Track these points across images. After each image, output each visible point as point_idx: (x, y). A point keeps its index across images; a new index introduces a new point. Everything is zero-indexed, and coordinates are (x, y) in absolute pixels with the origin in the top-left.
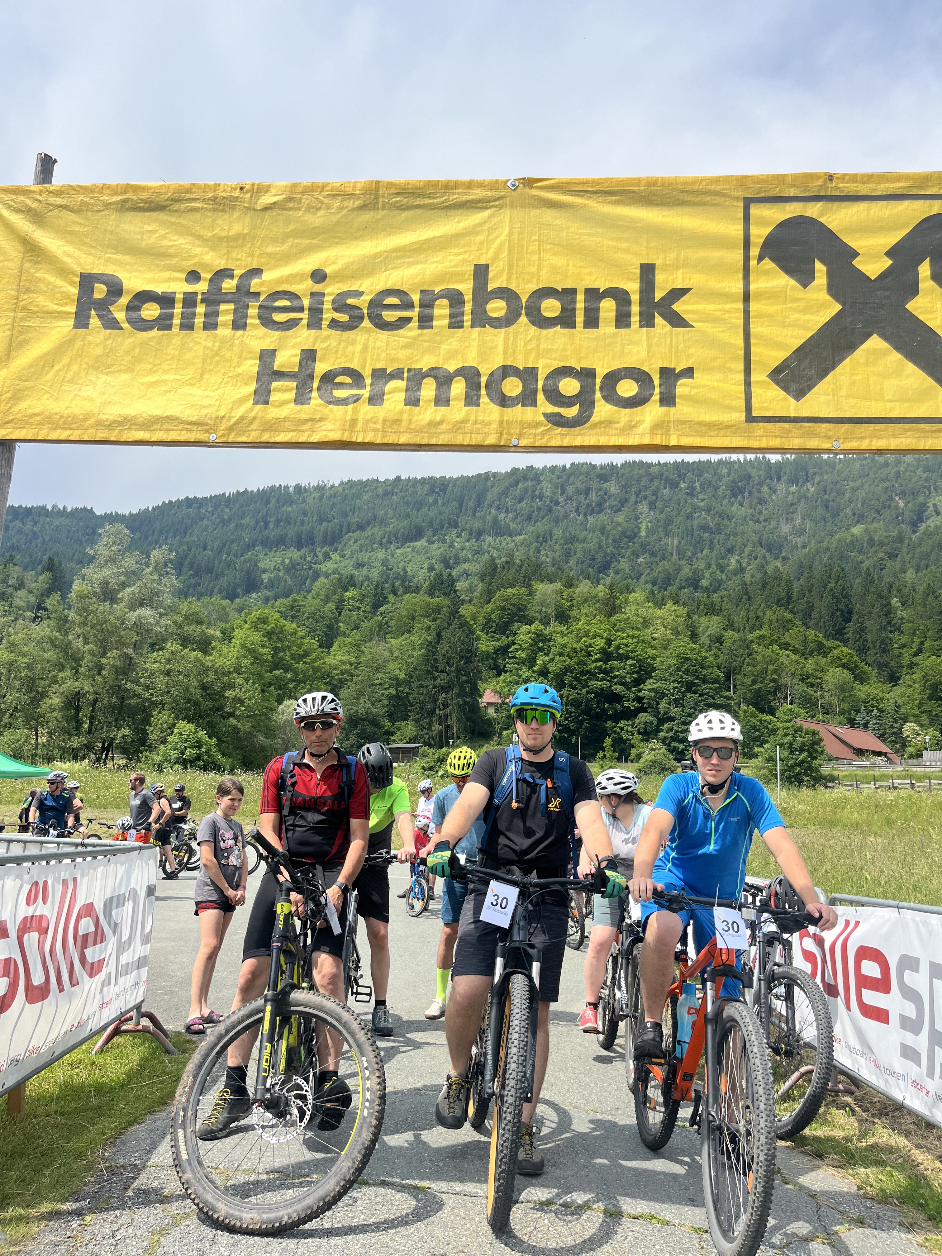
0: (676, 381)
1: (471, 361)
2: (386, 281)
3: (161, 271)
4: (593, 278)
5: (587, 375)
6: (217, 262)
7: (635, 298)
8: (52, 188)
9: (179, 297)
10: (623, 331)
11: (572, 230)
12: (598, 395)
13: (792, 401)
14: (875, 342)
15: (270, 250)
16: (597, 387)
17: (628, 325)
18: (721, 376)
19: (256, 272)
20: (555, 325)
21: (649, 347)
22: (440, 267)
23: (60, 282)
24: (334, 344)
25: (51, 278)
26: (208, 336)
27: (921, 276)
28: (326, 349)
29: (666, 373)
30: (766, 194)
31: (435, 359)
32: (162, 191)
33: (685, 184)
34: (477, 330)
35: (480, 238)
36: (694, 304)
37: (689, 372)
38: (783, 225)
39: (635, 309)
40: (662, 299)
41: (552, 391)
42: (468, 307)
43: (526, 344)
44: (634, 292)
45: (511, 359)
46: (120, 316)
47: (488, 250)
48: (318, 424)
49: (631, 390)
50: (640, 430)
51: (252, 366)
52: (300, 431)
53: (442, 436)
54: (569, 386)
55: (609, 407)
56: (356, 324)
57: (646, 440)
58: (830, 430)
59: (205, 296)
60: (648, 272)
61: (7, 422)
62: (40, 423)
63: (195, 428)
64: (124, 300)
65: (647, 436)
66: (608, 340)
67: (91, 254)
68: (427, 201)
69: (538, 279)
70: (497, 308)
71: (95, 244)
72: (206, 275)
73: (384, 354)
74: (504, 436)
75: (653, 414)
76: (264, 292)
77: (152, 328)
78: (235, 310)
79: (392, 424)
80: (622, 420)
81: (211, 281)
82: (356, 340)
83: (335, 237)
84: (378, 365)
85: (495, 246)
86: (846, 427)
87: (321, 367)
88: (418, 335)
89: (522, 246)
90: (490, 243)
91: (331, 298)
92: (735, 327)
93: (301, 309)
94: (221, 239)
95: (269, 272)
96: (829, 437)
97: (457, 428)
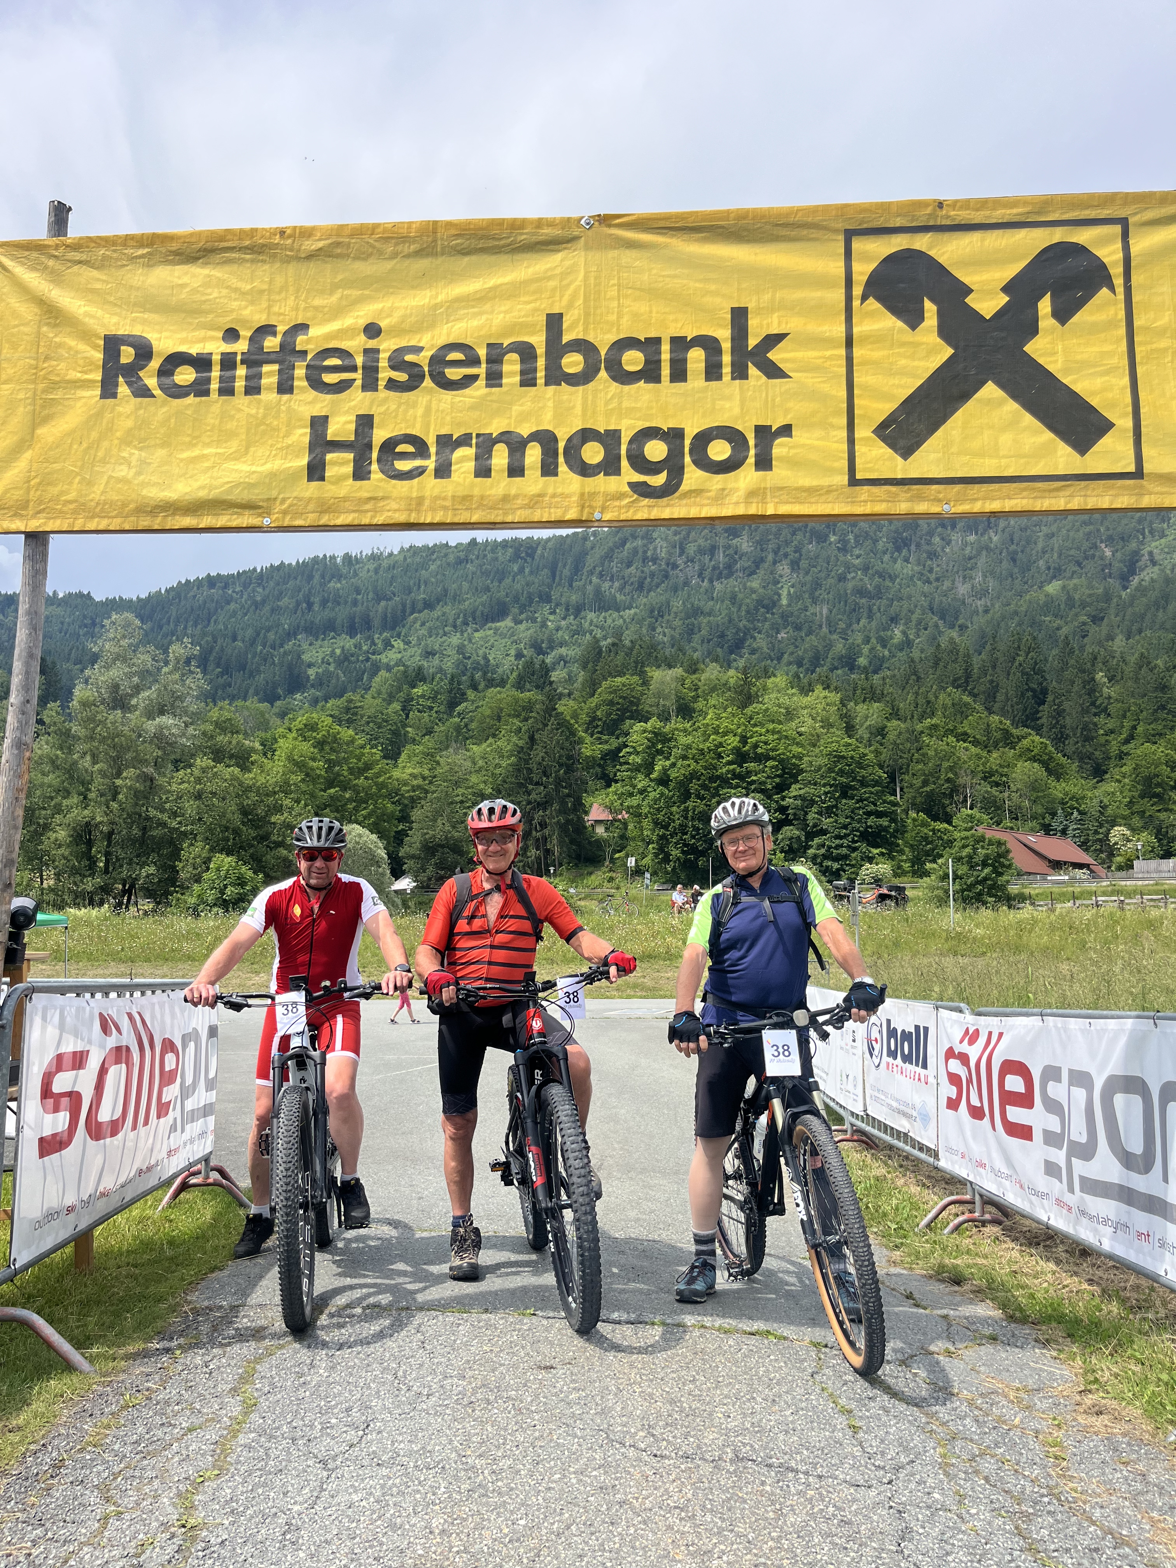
0: (773, 441)
1: (546, 424)
2: (448, 335)
3: (194, 330)
4: (679, 325)
5: (674, 436)
6: (256, 317)
7: (726, 346)
8: (68, 241)
9: (216, 358)
10: (714, 384)
11: (654, 272)
12: (687, 459)
13: (899, 458)
14: (990, 390)
15: (317, 302)
16: (687, 450)
17: (719, 377)
18: (822, 433)
19: (302, 328)
20: (639, 380)
21: (743, 402)
22: (508, 317)
23: (82, 347)
24: (393, 407)
25: (72, 342)
26: (251, 402)
28: (384, 413)
29: (761, 431)
31: (506, 421)
32: (193, 240)
33: (779, 215)
34: (552, 388)
35: (552, 284)
36: (792, 351)
37: (786, 430)
39: (727, 359)
40: (756, 346)
41: (637, 457)
42: (541, 363)
43: (607, 403)
44: (725, 340)
45: (591, 421)
46: (151, 382)
47: (561, 297)
48: (381, 504)
49: (724, 453)
50: (734, 499)
51: (302, 435)
52: (362, 511)
53: (518, 512)
54: (656, 450)
55: (700, 473)
56: (416, 383)
57: (741, 511)
58: (939, 492)
59: (245, 357)
60: (739, 316)
61: (39, 512)
62: (75, 512)
63: (247, 512)
64: (155, 364)
65: (742, 505)
66: (697, 396)
67: (115, 314)
68: (492, 243)
69: (618, 329)
70: (573, 363)
71: (119, 303)
72: (246, 333)
73: (449, 418)
74: (586, 511)
75: (748, 480)
76: (312, 350)
77: (187, 395)
78: (280, 371)
79: (463, 499)
80: (714, 488)
81: (251, 339)
82: (416, 402)
83: (389, 287)
84: (443, 431)
85: (570, 291)
86: (957, 488)
87: (380, 435)
88: (487, 394)
89: (599, 292)
90: (563, 289)
91: (388, 355)
92: (836, 376)
93: (354, 369)
94: (262, 292)
95: (316, 327)
96: (939, 501)
97: (534, 502)
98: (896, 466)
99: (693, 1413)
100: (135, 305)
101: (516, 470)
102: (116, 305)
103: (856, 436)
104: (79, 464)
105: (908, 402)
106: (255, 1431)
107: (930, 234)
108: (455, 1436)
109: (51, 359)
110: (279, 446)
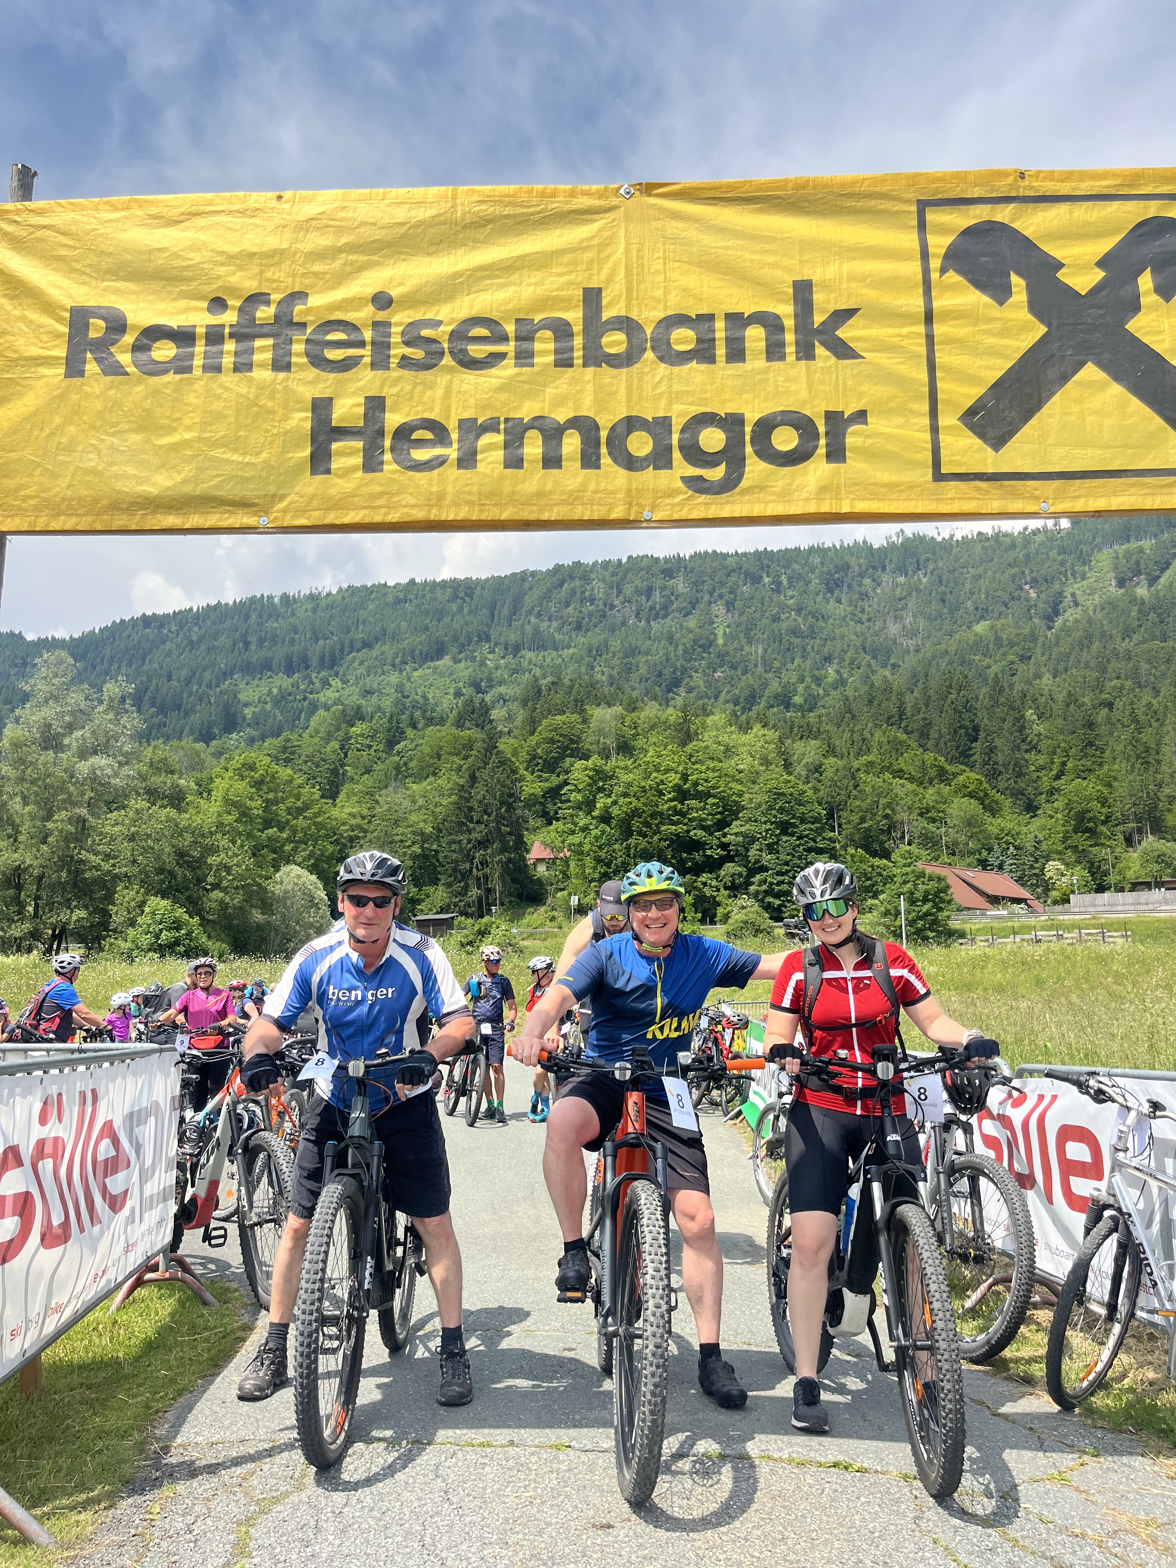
0: (846, 429)
1: (586, 409)
3: (175, 299)
4: (735, 300)
5: (732, 424)
6: (247, 285)
7: (789, 323)
8: (33, 206)
9: (200, 331)
10: (776, 365)
11: (704, 243)
12: (749, 449)
13: (990, 451)
15: (316, 268)
16: (748, 438)
17: (782, 357)
18: (901, 420)
19: (300, 296)
20: (690, 360)
21: (810, 384)
22: (539, 290)
23: (44, 319)
24: (408, 388)
25: (32, 315)
26: (240, 380)
27: (1142, 289)
28: (398, 395)
29: (833, 417)
30: (945, 196)
31: (539, 405)
32: (176, 204)
33: (843, 185)
34: (591, 370)
35: (589, 255)
36: (863, 328)
37: (861, 416)
39: (790, 337)
40: (823, 323)
41: (691, 447)
42: (578, 341)
44: (788, 316)
45: (637, 408)
46: (125, 358)
47: (600, 270)
48: (396, 499)
49: (788, 441)
50: (804, 495)
51: (302, 420)
52: (374, 508)
53: (556, 509)
54: (712, 439)
55: (763, 465)
56: (433, 362)
57: (812, 508)
58: (1037, 488)
59: (234, 330)
60: (803, 291)
62: (37, 509)
63: (240, 511)
64: (129, 339)
65: (814, 501)
66: (757, 377)
67: (84, 283)
68: (519, 210)
69: (664, 306)
70: (615, 342)
71: (88, 270)
72: (235, 303)
73: (472, 401)
74: (634, 509)
75: (819, 473)
76: (312, 322)
77: (166, 372)
78: (275, 346)
79: (489, 495)
80: (780, 483)
81: (241, 310)
82: (435, 382)
83: (401, 253)
84: (466, 415)
85: (609, 265)
86: (1056, 484)
87: (393, 420)
88: (517, 375)
89: (643, 265)
90: (602, 262)
91: (400, 329)
92: (915, 356)
93: (362, 344)
94: (252, 255)
95: (317, 296)
96: (1036, 498)
97: (573, 498)
100: (108, 272)
102: (85, 273)
104: (40, 452)
105: (995, 385)
109: (9, 333)
110: (275, 431)
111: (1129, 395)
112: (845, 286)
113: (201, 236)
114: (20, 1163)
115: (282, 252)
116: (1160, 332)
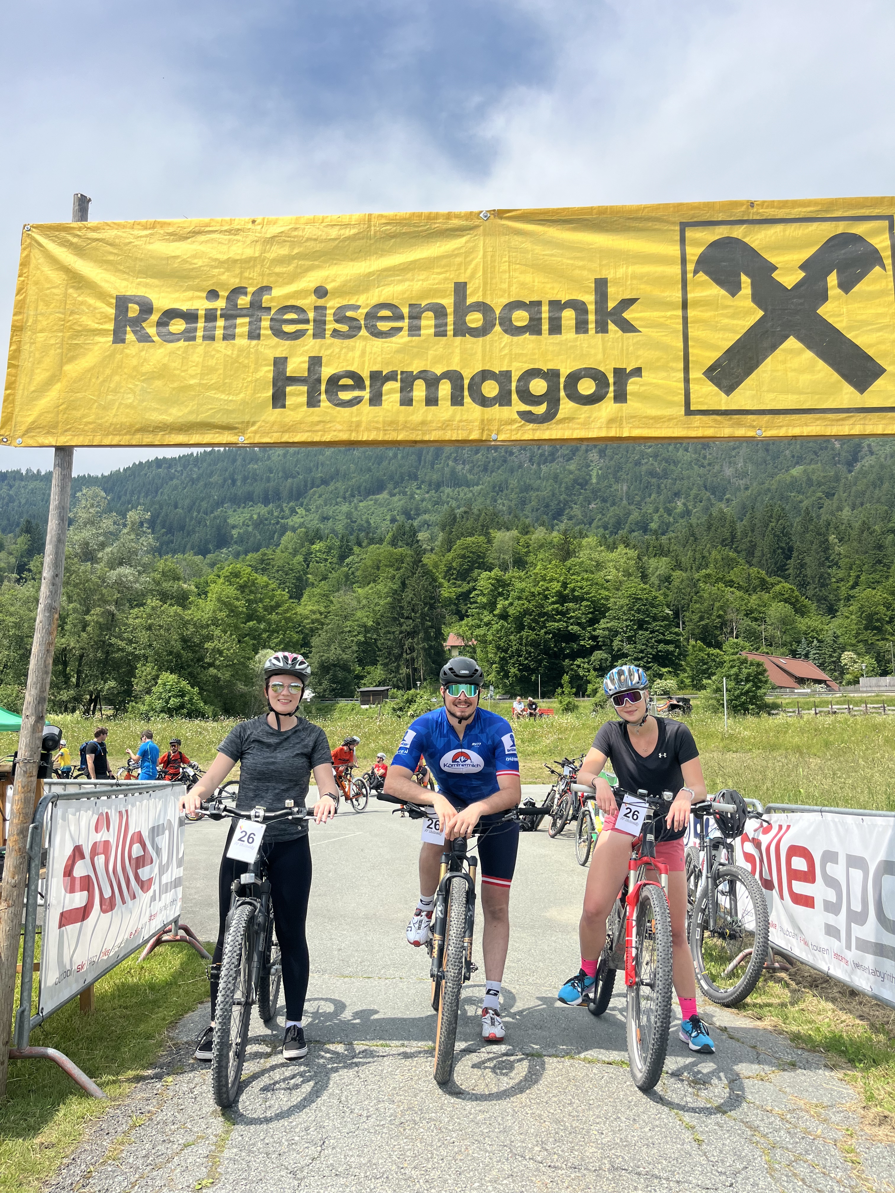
0: (627, 380)
1: (455, 366)
3: (185, 291)
4: (555, 292)
5: (552, 376)
6: (232, 280)
7: (591, 308)
8: (89, 225)
9: (201, 313)
10: (582, 336)
11: (536, 252)
12: (562, 393)
13: (723, 395)
14: (792, 343)
15: (278, 270)
16: (562, 386)
17: (586, 331)
18: (664, 374)
19: (267, 289)
20: (525, 332)
21: (604, 349)
22: (425, 284)
23: (99, 304)
24: (338, 351)
25: (91, 301)
26: (227, 346)
27: (829, 285)
28: (330, 356)
29: (618, 372)
30: (699, 219)
31: (424, 363)
32: (185, 224)
33: (631, 211)
34: (459, 339)
35: (458, 260)
36: (641, 312)
37: (638, 372)
38: (714, 245)
39: (592, 317)
40: (614, 308)
41: (524, 391)
42: (450, 319)
44: (590, 303)
45: (489, 364)
46: (152, 331)
47: (466, 270)
48: (328, 426)
49: (588, 388)
50: (598, 425)
51: (267, 372)
52: (314, 431)
53: (434, 433)
54: (538, 386)
55: (572, 405)
56: (354, 333)
57: (603, 434)
58: (754, 421)
59: (224, 312)
60: (601, 286)
61: (66, 431)
62: (94, 431)
63: (226, 433)
64: (155, 317)
65: (605, 429)
66: (569, 345)
67: (124, 279)
68: (412, 229)
69: (509, 295)
70: (475, 319)
71: (127, 271)
72: (224, 294)
73: (379, 359)
74: (486, 433)
75: (608, 410)
76: (275, 307)
77: (179, 340)
78: (250, 323)
79: (391, 423)
80: (583, 416)
81: (228, 298)
82: (355, 347)
83: (334, 259)
84: (375, 368)
85: (472, 266)
86: (767, 417)
87: (327, 372)
88: (409, 342)
89: (494, 267)
90: (467, 264)
91: (333, 311)
92: (675, 331)
93: (307, 321)
94: (235, 261)
95: (278, 289)
96: (754, 427)
97: (445, 425)
98: (721, 401)
99: (574, 1131)
100: (140, 272)
101: (432, 401)
102: (125, 272)
103: (691, 377)
104: (96, 393)
105: (728, 351)
106: (236, 1147)
107: (745, 226)
108: (394, 1151)
109: (76, 313)
110: (249, 379)
111: (817, 359)
112: (629, 282)
113: (203, 248)
114: (83, 857)
115: (255, 259)
116: (840, 315)
